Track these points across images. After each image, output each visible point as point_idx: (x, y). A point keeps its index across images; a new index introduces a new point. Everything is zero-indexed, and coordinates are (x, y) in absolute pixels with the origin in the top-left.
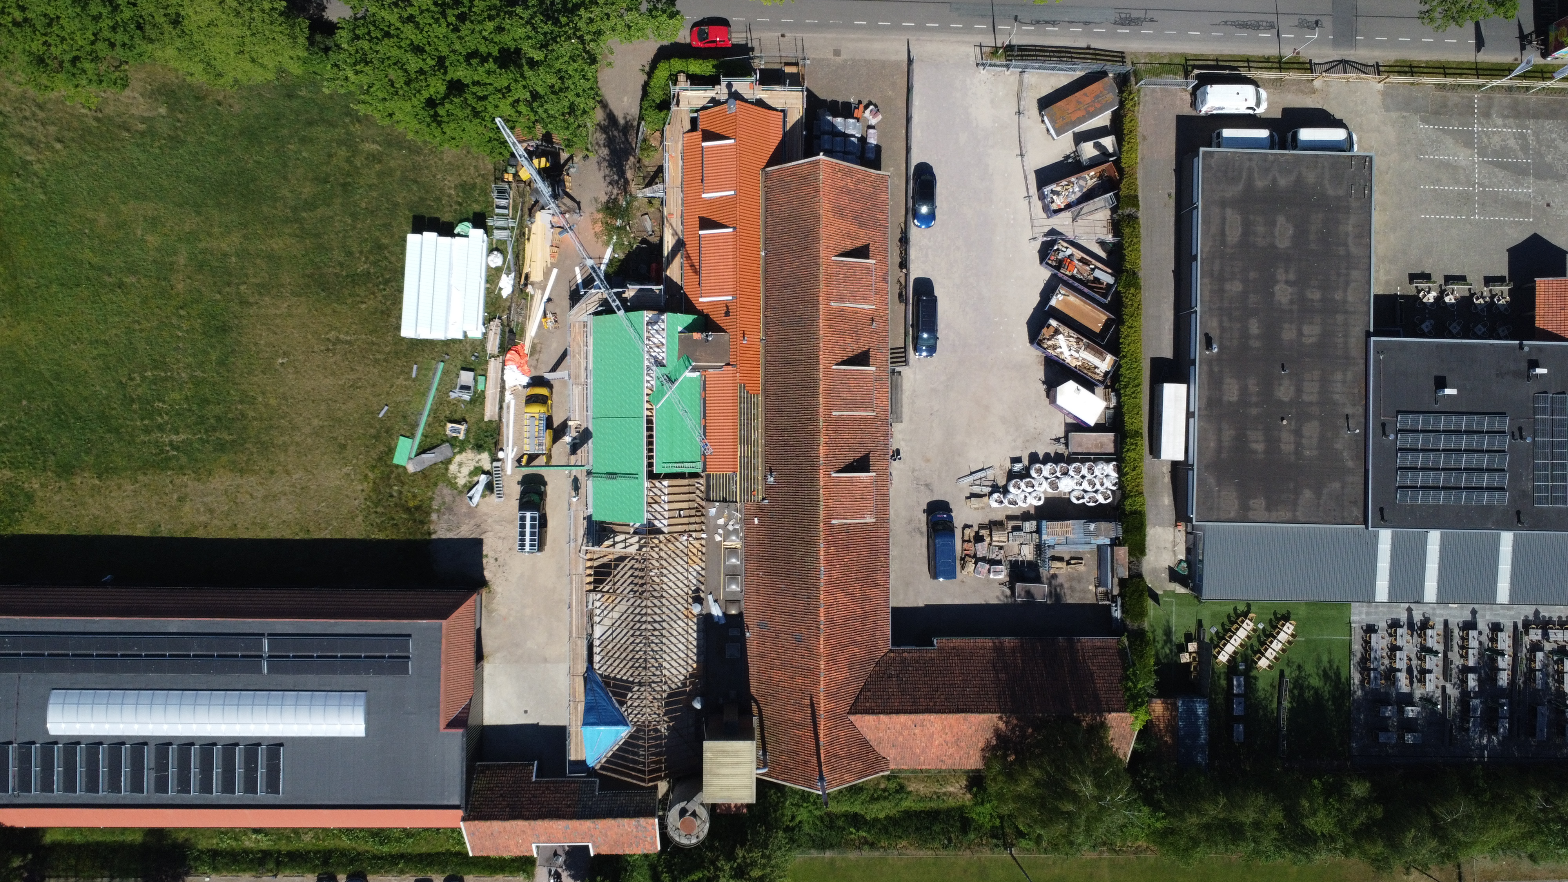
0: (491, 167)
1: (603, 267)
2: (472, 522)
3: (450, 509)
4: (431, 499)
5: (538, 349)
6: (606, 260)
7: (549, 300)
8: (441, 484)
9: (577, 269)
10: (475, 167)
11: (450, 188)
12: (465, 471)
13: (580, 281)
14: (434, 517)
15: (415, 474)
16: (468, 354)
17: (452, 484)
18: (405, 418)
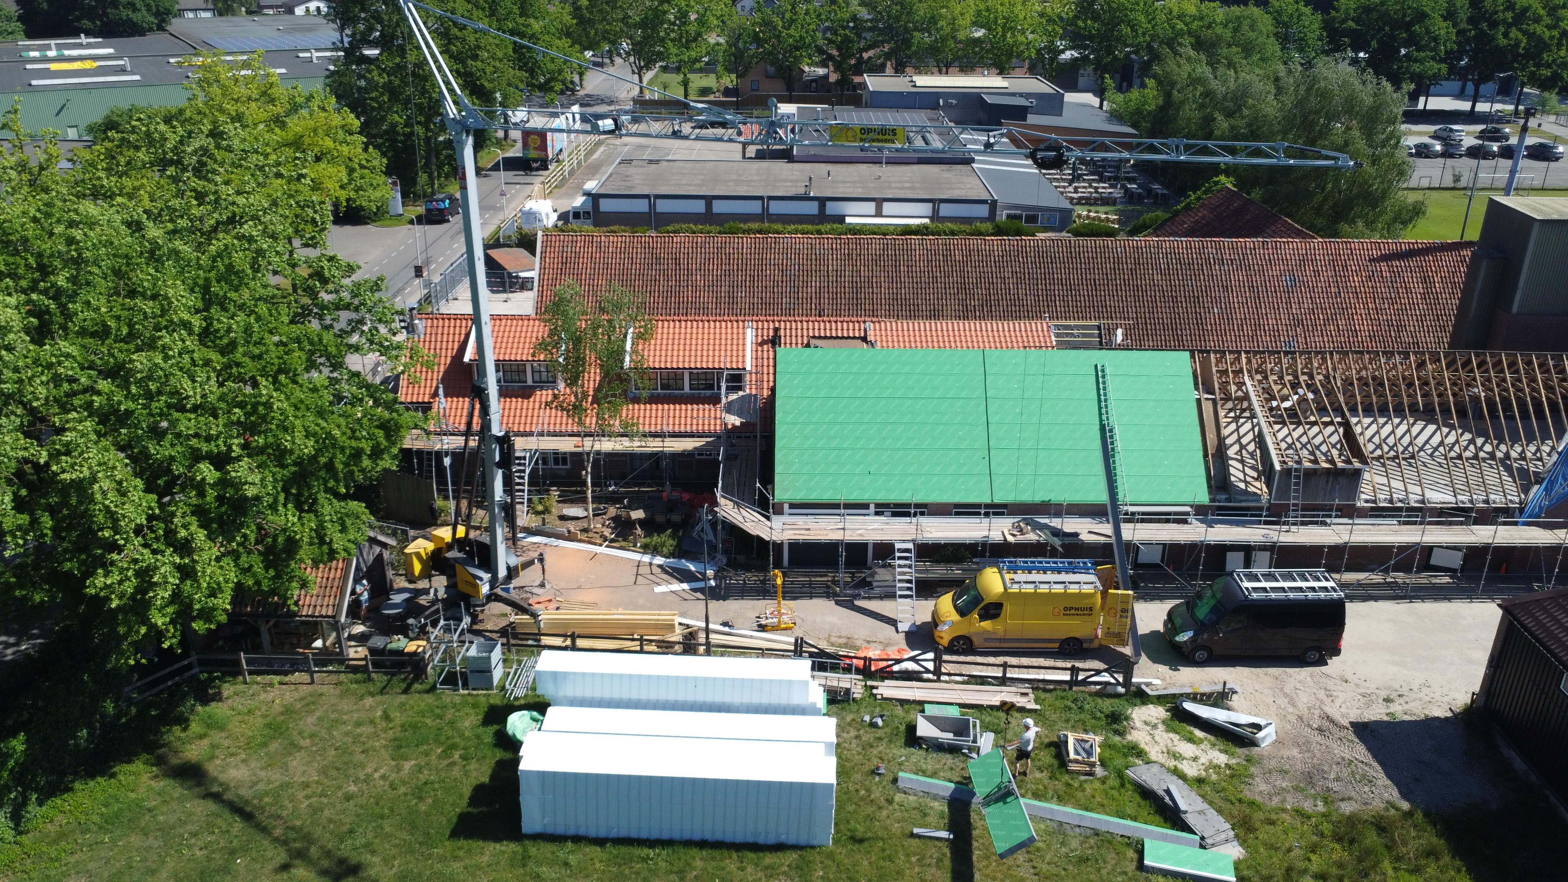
0: (369, 701)
1: (659, 560)
2: (1319, 738)
3: (1309, 778)
4: (1299, 813)
5: (842, 641)
6: (646, 558)
7: (725, 624)
8: (1247, 794)
9: (658, 589)
10: (358, 724)
11: (399, 769)
12: (1187, 749)
13: (685, 586)
14: (1347, 808)
15: (1243, 843)
16: (868, 736)
17: (1235, 775)
18: (1083, 860)
